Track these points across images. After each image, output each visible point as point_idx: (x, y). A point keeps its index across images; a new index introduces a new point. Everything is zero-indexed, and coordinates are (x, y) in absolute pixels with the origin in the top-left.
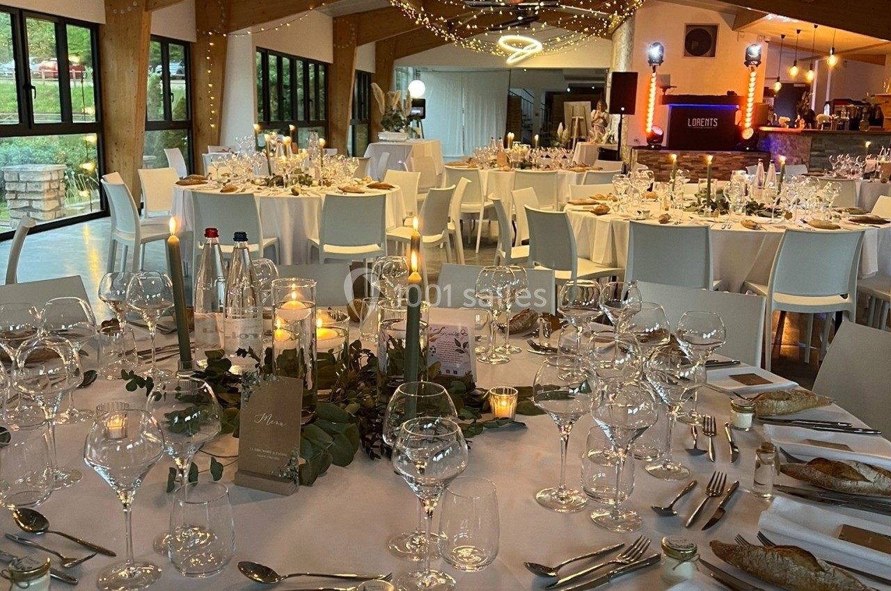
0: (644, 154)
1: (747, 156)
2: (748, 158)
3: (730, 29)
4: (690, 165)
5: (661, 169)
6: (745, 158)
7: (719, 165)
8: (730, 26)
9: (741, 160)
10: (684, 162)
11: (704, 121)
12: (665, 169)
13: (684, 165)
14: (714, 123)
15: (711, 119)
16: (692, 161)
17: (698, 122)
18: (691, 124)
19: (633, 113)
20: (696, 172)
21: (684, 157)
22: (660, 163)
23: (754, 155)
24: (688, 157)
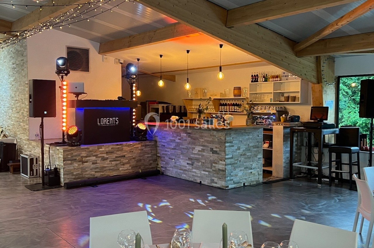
0: (69, 151)
1: (143, 144)
2: (143, 146)
3: (98, 54)
4: (105, 156)
5: (83, 162)
6: (142, 146)
7: (125, 153)
8: (97, 51)
9: (139, 148)
10: (100, 154)
11: (109, 119)
12: (87, 162)
13: (101, 157)
14: (116, 121)
15: (114, 118)
16: (107, 153)
17: (105, 121)
18: (100, 122)
19: (54, 116)
20: (110, 161)
21: (100, 150)
22: (82, 157)
23: (147, 144)
24: (103, 149)
